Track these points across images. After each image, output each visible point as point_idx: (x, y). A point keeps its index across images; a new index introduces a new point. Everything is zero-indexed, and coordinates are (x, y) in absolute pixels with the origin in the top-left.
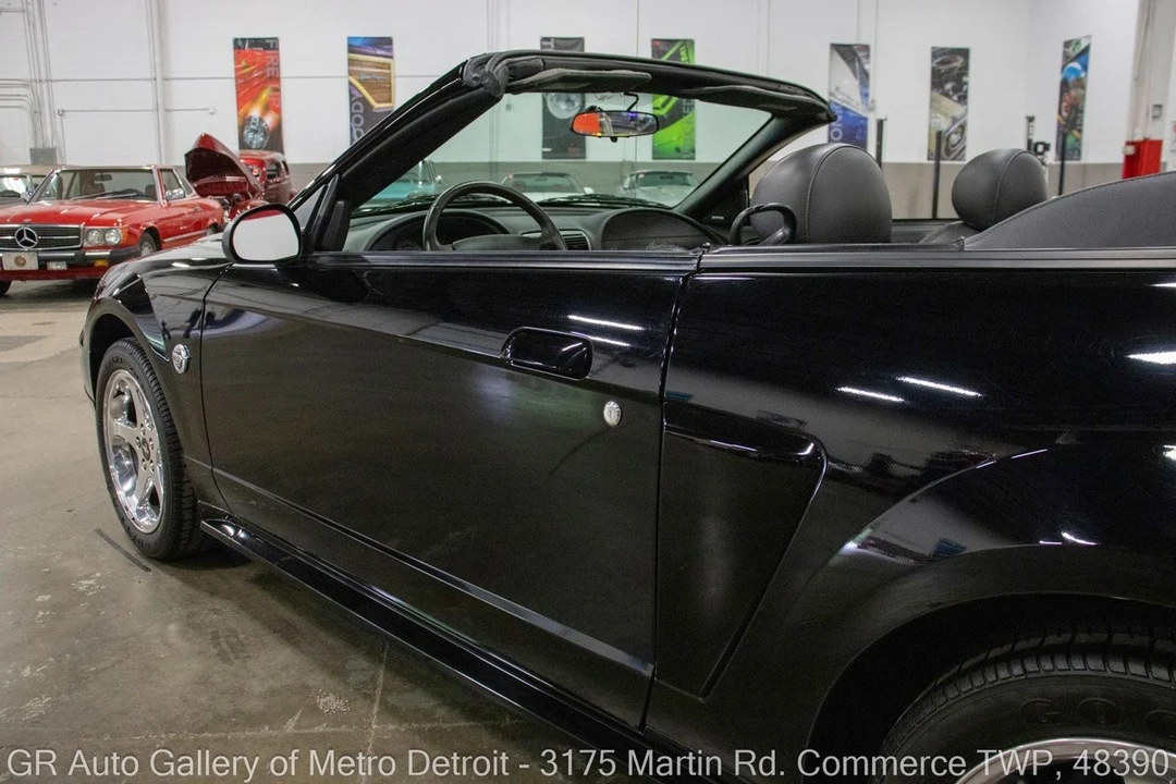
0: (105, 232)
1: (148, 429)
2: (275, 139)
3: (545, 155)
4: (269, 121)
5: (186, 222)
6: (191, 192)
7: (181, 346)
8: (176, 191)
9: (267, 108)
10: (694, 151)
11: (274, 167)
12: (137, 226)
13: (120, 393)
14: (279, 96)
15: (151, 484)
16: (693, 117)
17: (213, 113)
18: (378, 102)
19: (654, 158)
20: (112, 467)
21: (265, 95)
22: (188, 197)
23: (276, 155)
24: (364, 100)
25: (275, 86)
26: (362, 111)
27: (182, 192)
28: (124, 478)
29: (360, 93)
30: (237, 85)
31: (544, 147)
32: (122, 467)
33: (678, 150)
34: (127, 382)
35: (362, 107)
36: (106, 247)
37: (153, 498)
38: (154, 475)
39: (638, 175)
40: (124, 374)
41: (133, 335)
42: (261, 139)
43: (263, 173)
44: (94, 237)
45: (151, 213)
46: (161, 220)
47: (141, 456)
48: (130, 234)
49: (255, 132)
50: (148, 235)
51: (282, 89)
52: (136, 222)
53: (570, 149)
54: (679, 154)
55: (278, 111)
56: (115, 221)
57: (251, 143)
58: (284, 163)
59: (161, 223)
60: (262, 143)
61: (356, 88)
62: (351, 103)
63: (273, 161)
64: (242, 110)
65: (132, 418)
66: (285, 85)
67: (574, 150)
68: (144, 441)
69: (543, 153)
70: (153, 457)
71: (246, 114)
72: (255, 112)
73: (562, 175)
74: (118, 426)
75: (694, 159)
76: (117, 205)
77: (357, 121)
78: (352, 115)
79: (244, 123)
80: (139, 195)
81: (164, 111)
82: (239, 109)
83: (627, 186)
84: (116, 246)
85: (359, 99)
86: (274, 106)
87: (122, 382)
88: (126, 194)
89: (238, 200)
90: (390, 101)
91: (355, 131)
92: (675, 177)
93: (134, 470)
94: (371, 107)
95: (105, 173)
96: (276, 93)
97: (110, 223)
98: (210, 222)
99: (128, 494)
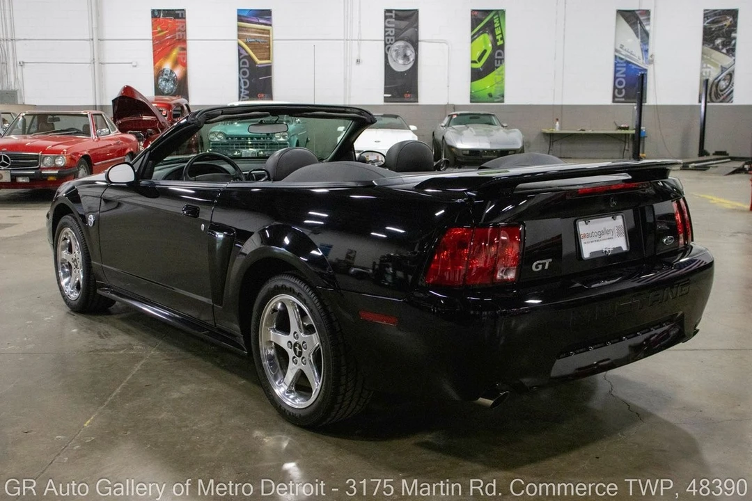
0: (55, 158)
1: (77, 254)
2: (182, 87)
3: (386, 100)
4: (178, 72)
5: (112, 151)
6: (115, 130)
7: (92, 216)
8: (103, 130)
9: (176, 63)
10: (503, 96)
11: (179, 109)
12: (76, 154)
13: (65, 239)
14: (186, 54)
15: (77, 279)
16: (502, 70)
17: (136, 66)
18: (260, 59)
19: (471, 102)
20: (60, 271)
21: (175, 53)
22: (113, 133)
23: (182, 101)
24: (249, 57)
25: (183, 46)
26: (248, 66)
27: (108, 131)
28: (65, 276)
29: (247, 52)
30: (154, 45)
31: (385, 93)
32: (64, 272)
33: (490, 95)
34: (69, 233)
35: (248, 63)
36: (55, 168)
37: (78, 286)
38: (79, 275)
39: (452, 115)
40: (68, 229)
41: (72, 213)
42: (172, 86)
43: (170, 113)
44: (48, 161)
45: (86, 145)
46: (94, 150)
47: (73, 267)
48: (72, 159)
49: (167, 80)
50: (83, 160)
51: (188, 49)
52: (77, 151)
53: (406, 95)
54: (491, 99)
55: (185, 65)
56: (62, 151)
57: (164, 89)
58: (187, 106)
59: (93, 152)
60: (172, 89)
61: (243, 48)
62: (240, 60)
63: (178, 105)
64: (157, 64)
65: (70, 251)
66: (190, 45)
67: (409, 95)
68: (75, 259)
69: (385, 97)
70: (78, 267)
71: (160, 67)
72: (167, 66)
73: (396, 117)
74: (64, 254)
75: (503, 102)
76: (64, 139)
77: (244, 73)
78: (240, 69)
79: (159, 73)
80: (78, 133)
81: (98, 64)
82: (155, 63)
83: (443, 125)
84: (62, 167)
85: (245, 57)
86: (181, 61)
87: (67, 234)
88: (69, 131)
89: (151, 134)
90: (269, 59)
91: (242, 81)
92: (482, 117)
93: (70, 274)
94: (256, 63)
95: (55, 117)
96: (184, 52)
97: (59, 152)
98: (128, 151)
99: (67, 284)
